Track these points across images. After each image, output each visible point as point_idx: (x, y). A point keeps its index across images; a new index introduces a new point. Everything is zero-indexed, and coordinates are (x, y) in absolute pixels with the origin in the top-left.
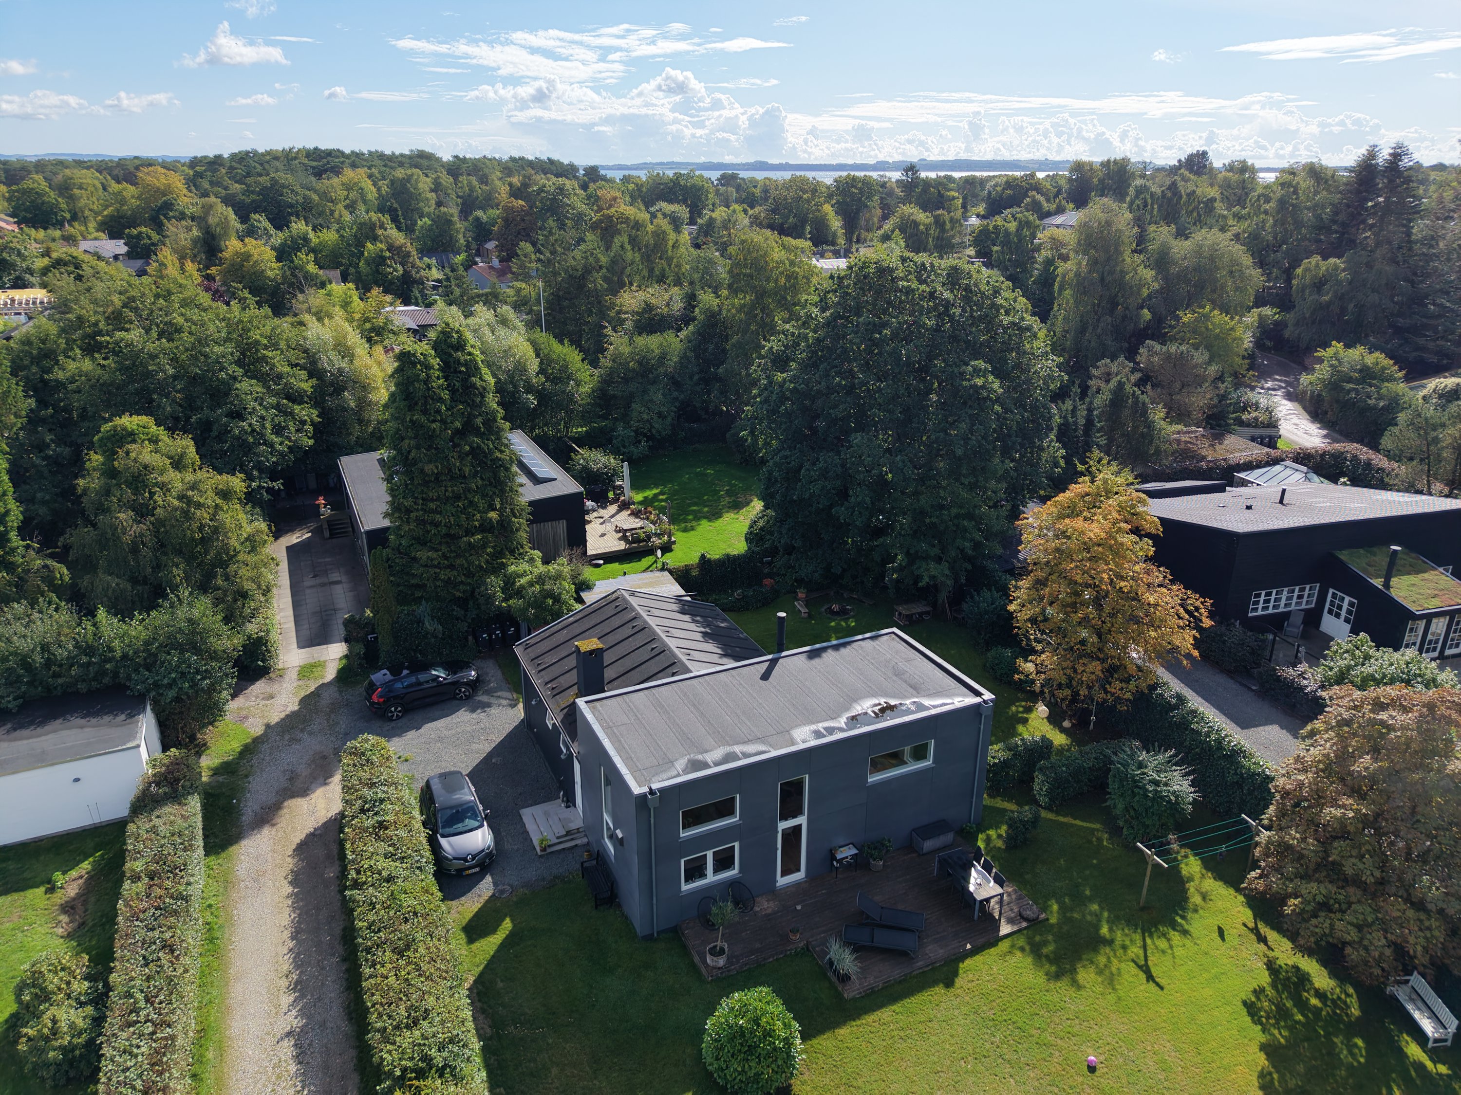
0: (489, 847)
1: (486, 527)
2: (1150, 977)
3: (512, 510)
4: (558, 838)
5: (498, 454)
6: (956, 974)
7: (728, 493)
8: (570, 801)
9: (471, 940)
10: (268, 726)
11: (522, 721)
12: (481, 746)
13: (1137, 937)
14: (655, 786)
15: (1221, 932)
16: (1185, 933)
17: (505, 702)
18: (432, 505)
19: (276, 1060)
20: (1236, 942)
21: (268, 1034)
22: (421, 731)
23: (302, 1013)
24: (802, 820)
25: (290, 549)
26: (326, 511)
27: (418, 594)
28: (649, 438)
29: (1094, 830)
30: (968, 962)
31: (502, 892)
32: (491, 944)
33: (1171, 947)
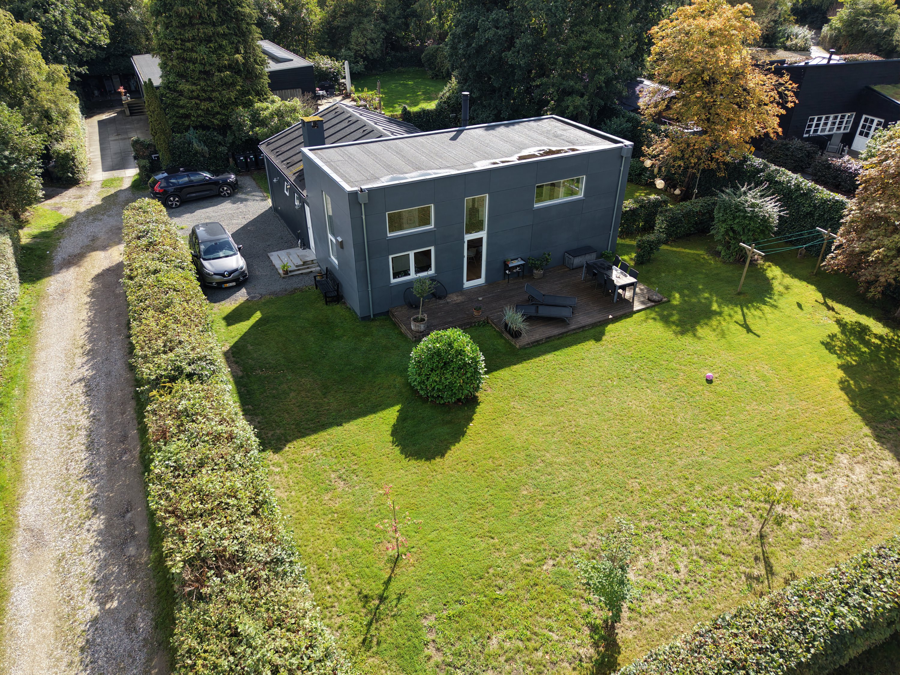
0: (242, 268)
2: (749, 330)
4: (297, 266)
6: (603, 333)
7: (424, 93)
8: (306, 245)
9: (229, 324)
10: (78, 213)
11: (271, 208)
12: (239, 221)
13: (738, 309)
14: (363, 187)
15: (799, 306)
16: (773, 306)
17: (258, 198)
19: (69, 394)
20: (811, 310)
21: (64, 380)
22: (195, 213)
23: (93, 368)
24: (483, 234)
25: (99, 122)
27: (187, 123)
28: (365, 59)
29: (699, 255)
30: (610, 327)
31: (253, 298)
32: (244, 327)
33: (763, 314)
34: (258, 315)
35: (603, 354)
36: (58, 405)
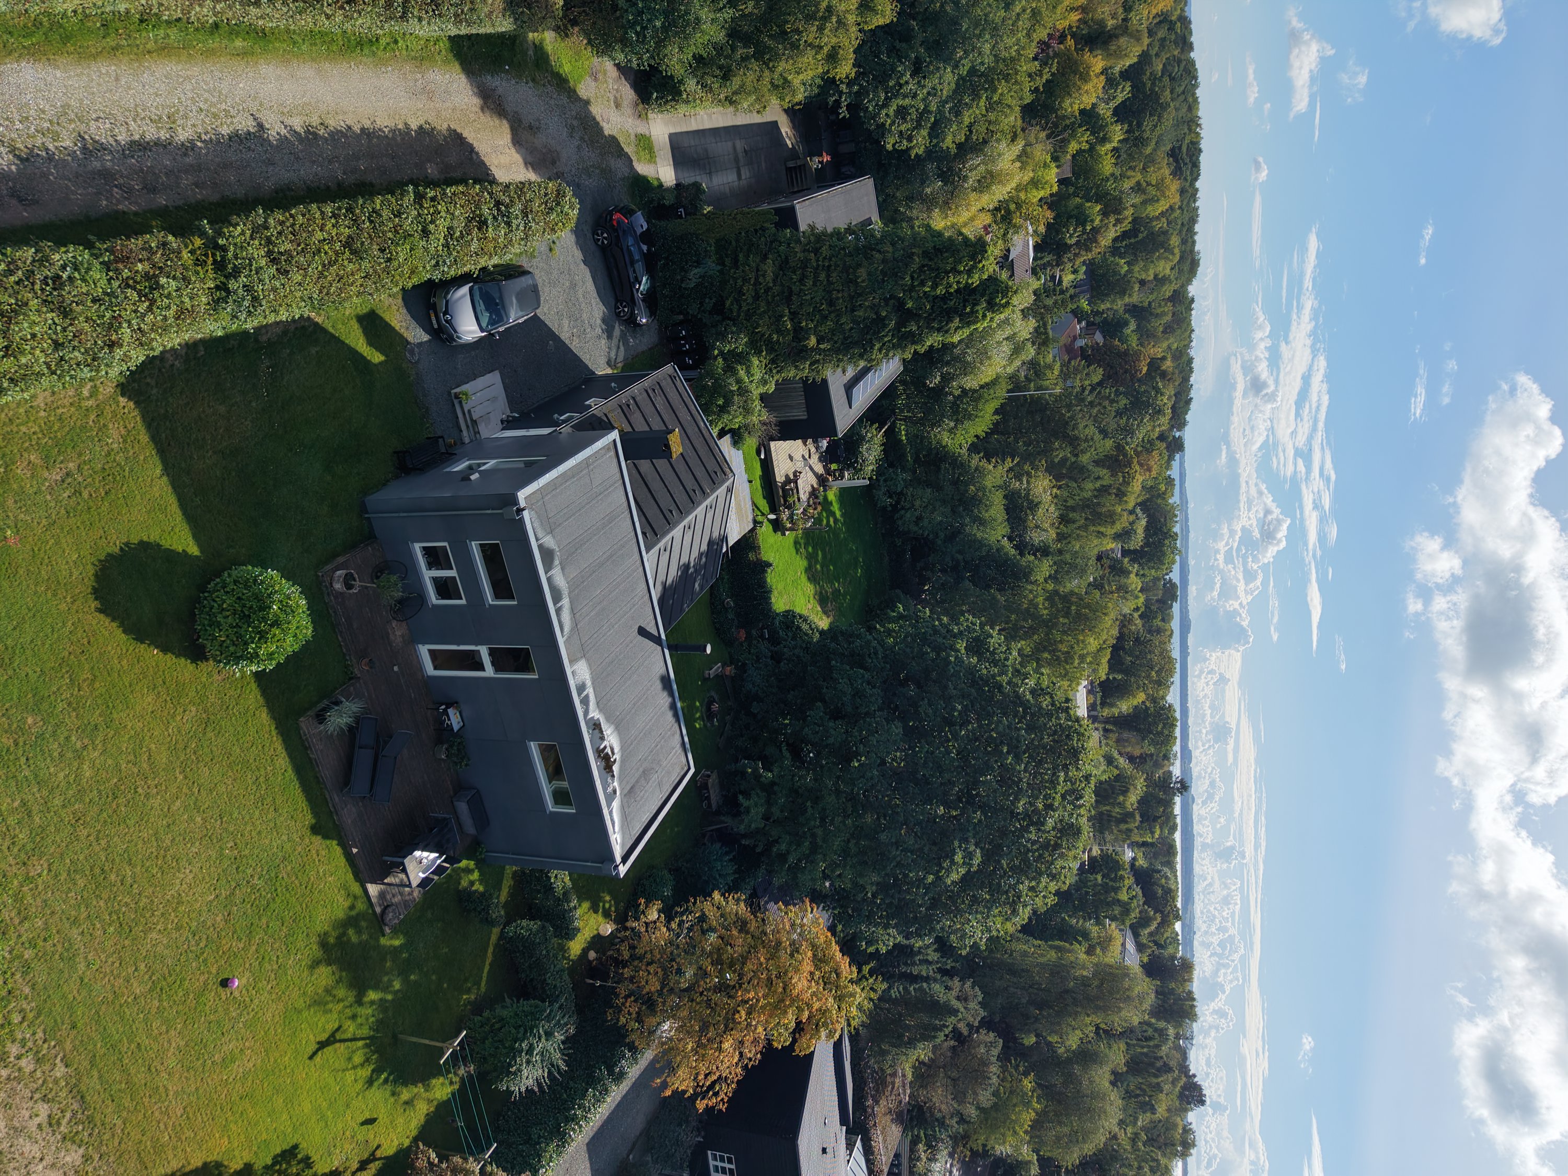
0: (459, 338)
1: (799, 334)
3: (817, 361)
4: (469, 411)
5: (877, 346)
6: (326, 837)
7: (836, 592)
8: (508, 424)
9: (361, 319)
10: (587, 103)
11: (594, 373)
12: (566, 328)
14: (526, 514)
15: (370, 1121)
16: (370, 1082)
17: (613, 355)
18: (823, 276)
19: (233, 112)
21: (261, 105)
22: (582, 266)
23: (283, 140)
24: (489, 671)
25: (774, 125)
26: (815, 163)
27: (728, 261)
28: (895, 508)
29: (478, 984)
30: (338, 850)
31: (412, 352)
32: (358, 341)
34: (377, 357)
35: (284, 838)
36: (214, 100)
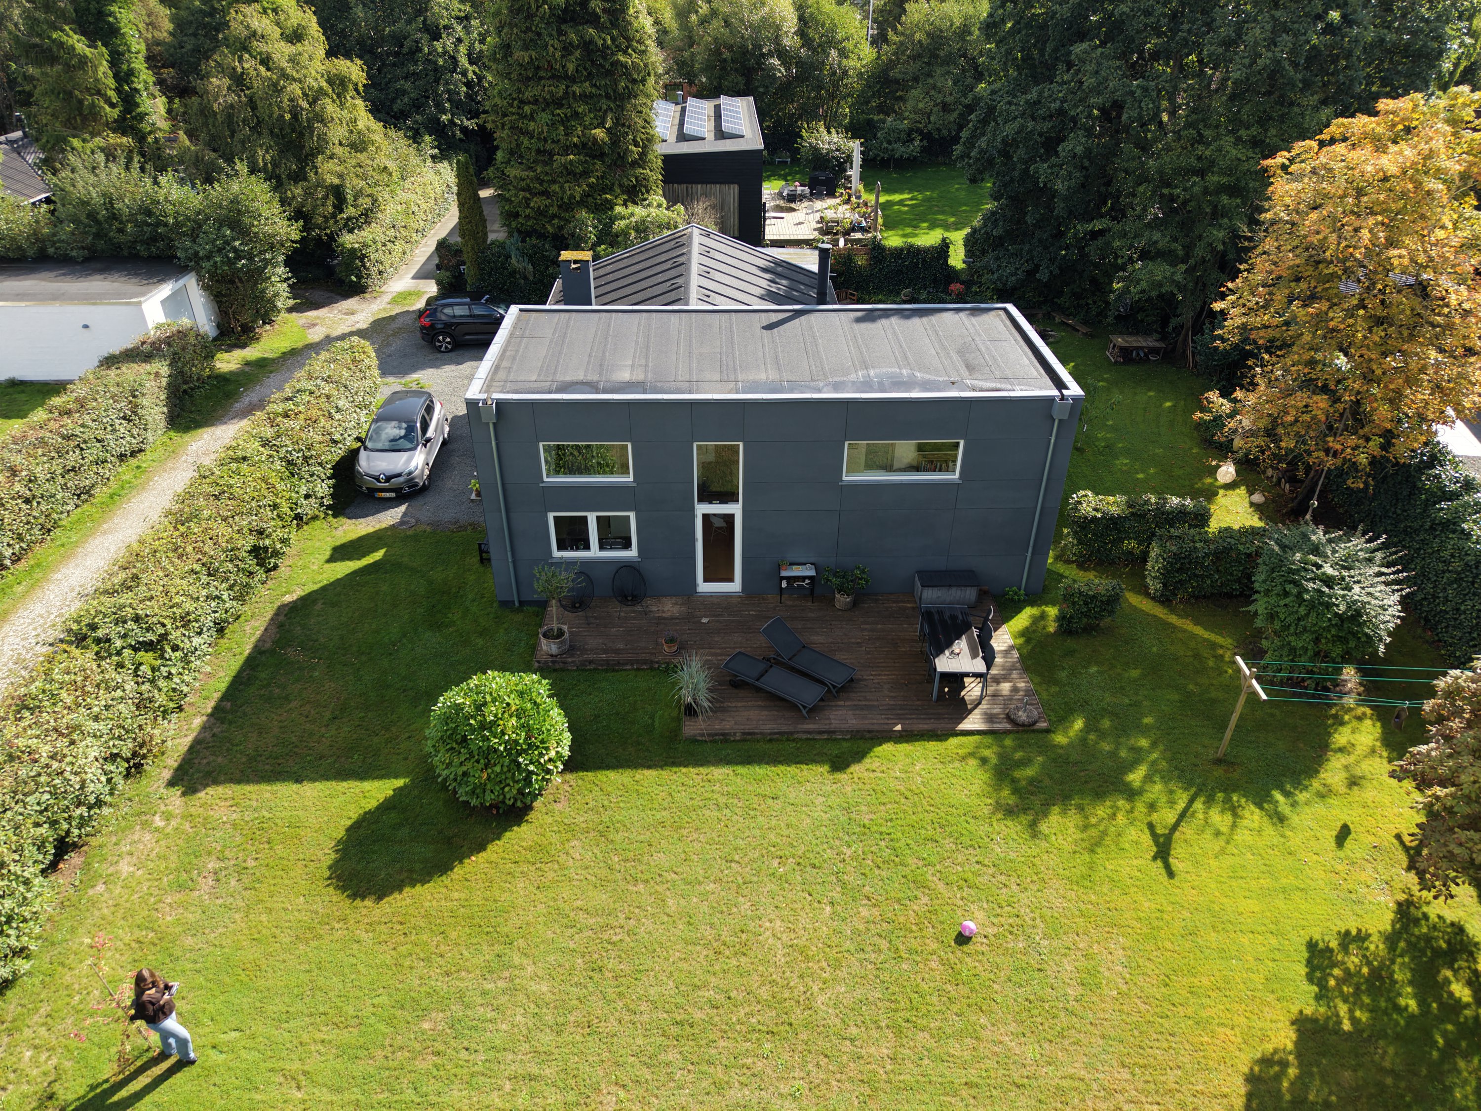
0: (410, 473)
2: (1162, 854)
6: (861, 756)
9: (332, 560)
10: (327, 336)
13: (1184, 797)
15: (1343, 834)
20: (1362, 856)
24: (735, 509)
30: (886, 747)
31: (405, 524)
32: (347, 567)
33: (1234, 827)
34: (378, 555)
35: (818, 801)
36: (41, 622)
